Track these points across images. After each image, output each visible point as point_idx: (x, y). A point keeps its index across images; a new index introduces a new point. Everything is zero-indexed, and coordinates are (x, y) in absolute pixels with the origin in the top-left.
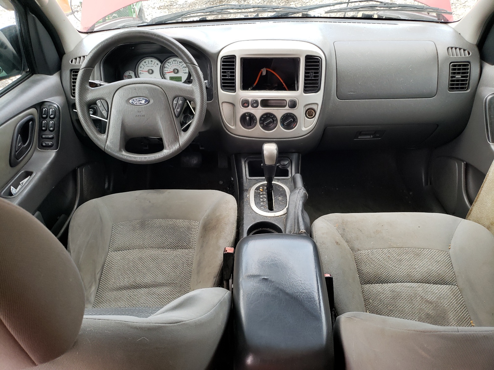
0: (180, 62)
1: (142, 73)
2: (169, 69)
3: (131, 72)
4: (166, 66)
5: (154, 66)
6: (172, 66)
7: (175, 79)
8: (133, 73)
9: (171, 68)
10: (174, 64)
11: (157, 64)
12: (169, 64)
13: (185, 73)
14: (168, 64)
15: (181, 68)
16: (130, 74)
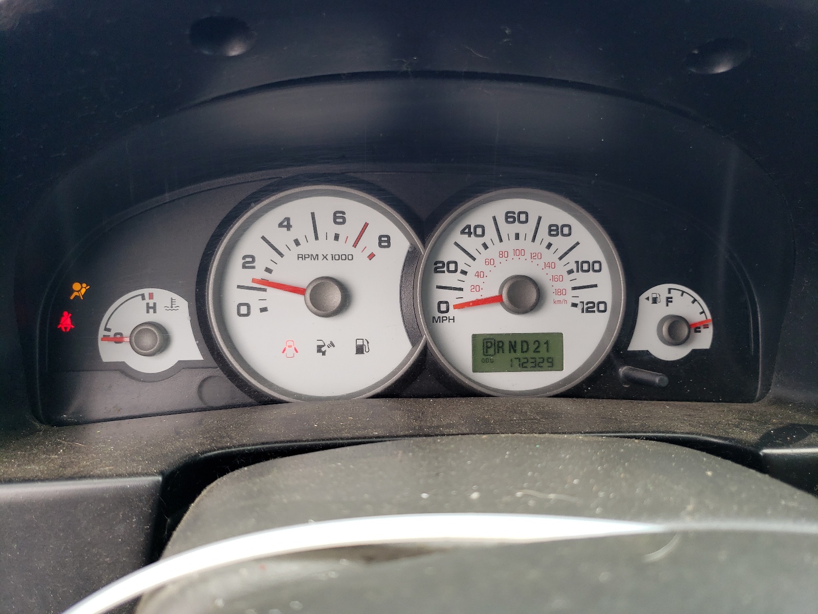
0: (554, 230)
1: (255, 310)
2: (470, 279)
3: (162, 296)
4: (449, 253)
5: (356, 252)
6: (493, 252)
7: (507, 356)
8: (183, 305)
9: (486, 269)
10: (510, 245)
11: (385, 241)
12: (472, 243)
13: (590, 308)
14: (464, 240)
15: (561, 268)
16: (151, 317)
